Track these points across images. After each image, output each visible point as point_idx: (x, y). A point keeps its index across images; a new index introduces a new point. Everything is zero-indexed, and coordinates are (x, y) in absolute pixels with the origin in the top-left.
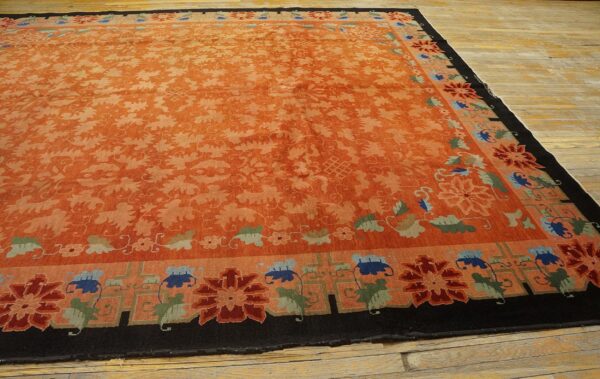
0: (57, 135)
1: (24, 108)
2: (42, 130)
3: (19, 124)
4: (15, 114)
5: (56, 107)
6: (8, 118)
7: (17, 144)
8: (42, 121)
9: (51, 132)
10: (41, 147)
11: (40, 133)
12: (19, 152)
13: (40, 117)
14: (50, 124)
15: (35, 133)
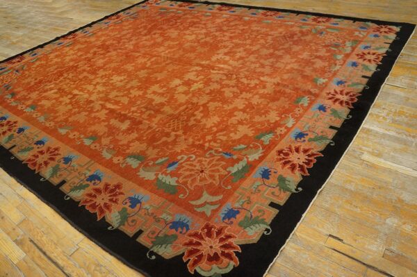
0: (238, 50)
1: (247, 68)
2: (243, 54)
3: (254, 60)
4: (253, 66)
5: (229, 65)
6: (257, 65)
7: (258, 50)
8: (241, 58)
9: (240, 52)
10: (248, 47)
11: (244, 53)
12: (258, 46)
13: (241, 61)
14: (238, 55)
15: (247, 54)
